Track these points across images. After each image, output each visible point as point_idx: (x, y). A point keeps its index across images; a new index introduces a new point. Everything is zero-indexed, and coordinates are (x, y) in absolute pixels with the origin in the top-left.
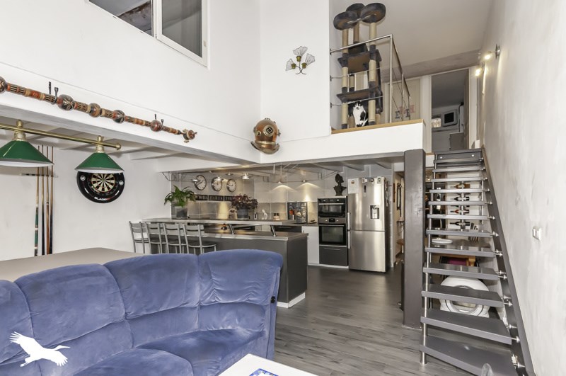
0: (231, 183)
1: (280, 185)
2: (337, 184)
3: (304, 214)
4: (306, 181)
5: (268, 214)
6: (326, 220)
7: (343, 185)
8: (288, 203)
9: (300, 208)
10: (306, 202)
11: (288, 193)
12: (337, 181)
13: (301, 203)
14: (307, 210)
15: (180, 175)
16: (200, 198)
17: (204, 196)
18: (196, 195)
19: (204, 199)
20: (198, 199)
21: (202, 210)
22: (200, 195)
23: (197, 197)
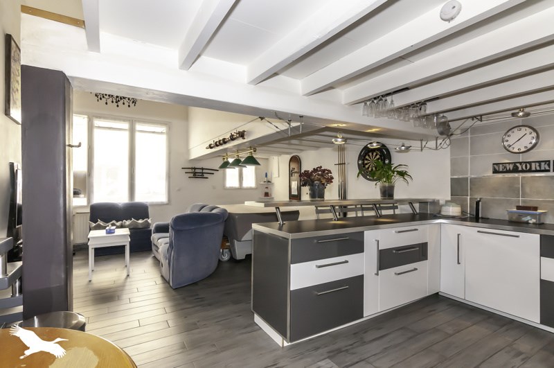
15: (469, 136)
16: (520, 169)
17: (533, 164)
18: (509, 163)
19: (533, 169)
20: (515, 170)
21: (528, 190)
22: (521, 163)
23: (511, 167)
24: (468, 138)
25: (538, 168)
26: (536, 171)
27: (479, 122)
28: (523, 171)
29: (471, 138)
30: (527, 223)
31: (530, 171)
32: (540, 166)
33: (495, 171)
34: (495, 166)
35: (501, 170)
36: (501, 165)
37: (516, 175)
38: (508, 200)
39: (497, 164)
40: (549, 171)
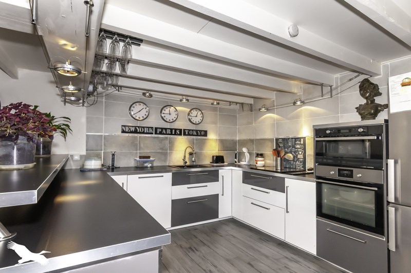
0: (194, 113)
1: (265, 113)
2: (364, 101)
3: (300, 156)
4: (303, 103)
5: (250, 154)
6: (333, 172)
7: (378, 100)
8: (277, 140)
9: (294, 147)
10: (304, 138)
11: (276, 125)
12: (363, 95)
13: (296, 139)
14: (305, 149)
15: (104, 100)
16: (138, 131)
17: (145, 129)
18: (132, 126)
19: (145, 132)
20: (136, 132)
21: (142, 145)
22: (139, 127)
23: (133, 129)
24: (103, 101)
25: (148, 132)
26: (147, 133)
27: (117, 92)
28: (140, 133)
29: (105, 102)
30: (147, 167)
31: (144, 133)
32: (149, 130)
33: (123, 132)
34: (123, 127)
35: (127, 131)
36: (127, 127)
37: (136, 135)
38: (131, 153)
39: (124, 126)
40: (152, 134)
